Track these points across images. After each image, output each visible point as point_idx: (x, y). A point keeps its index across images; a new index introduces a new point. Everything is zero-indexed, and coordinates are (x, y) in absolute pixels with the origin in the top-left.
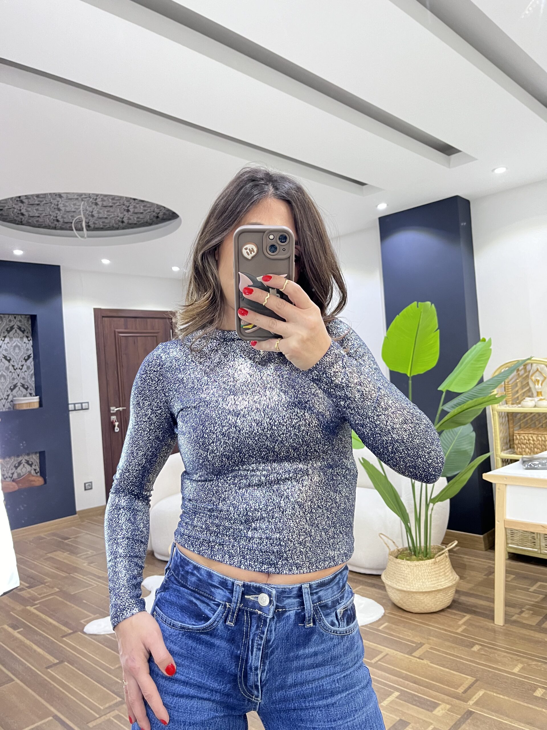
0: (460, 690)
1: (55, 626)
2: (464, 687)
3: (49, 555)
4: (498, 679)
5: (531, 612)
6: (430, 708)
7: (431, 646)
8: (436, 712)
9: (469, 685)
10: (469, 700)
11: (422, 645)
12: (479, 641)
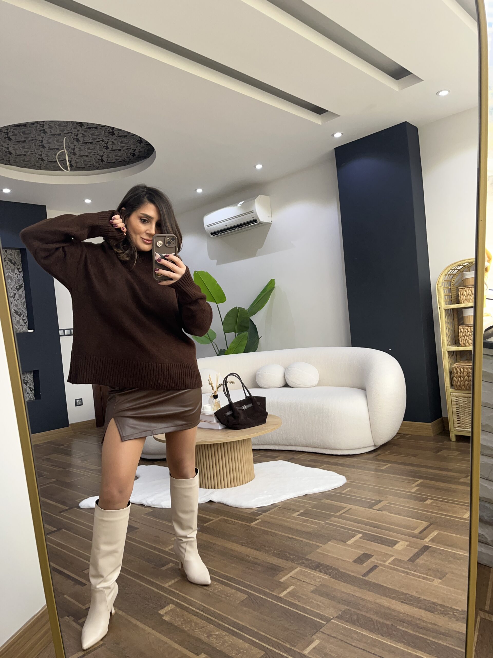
0: (417, 531)
1: (54, 505)
2: (420, 529)
3: (46, 457)
4: (450, 523)
6: (390, 545)
7: (388, 502)
8: (397, 547)
9: (424, 527)
10: (426, 538)
11: (380, 501)
12: (431, 497)
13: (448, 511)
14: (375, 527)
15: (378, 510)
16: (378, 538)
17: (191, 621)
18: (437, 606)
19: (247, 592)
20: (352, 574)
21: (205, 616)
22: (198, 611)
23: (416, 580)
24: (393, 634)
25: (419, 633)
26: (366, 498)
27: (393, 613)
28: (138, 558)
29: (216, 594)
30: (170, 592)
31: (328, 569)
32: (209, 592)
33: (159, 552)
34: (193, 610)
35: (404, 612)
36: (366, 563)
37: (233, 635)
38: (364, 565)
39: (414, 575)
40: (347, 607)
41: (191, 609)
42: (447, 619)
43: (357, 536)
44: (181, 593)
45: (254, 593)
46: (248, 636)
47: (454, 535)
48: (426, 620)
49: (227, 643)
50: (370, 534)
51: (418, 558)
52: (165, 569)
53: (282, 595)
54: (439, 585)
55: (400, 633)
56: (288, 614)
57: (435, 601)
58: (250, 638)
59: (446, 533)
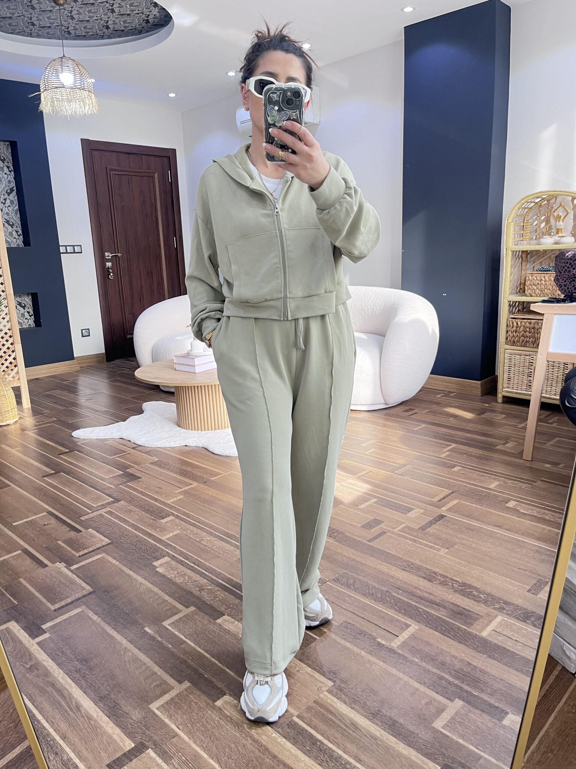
0: (436, 499)
1: (52, 446)
2: (439, 497)
3: (48, 393)
4: (473, 493)
5: (515, 443)
6: (404, 511)
7: (413, 467)
8: (410, 514)
9: (444, 496)
10: (442, 507)
11: (404, 465)
12: (461, 463)
13: (474, 480)
14: (392, 492)
15: (400, 475)
16: (393, 504)
17: (185, 574)
18: (437, 575)
20: (359, 539)
21: (199, 571)
22: (193, 565)
23: (423, 548)
24: (387, 600)
25: (413, 601)
26: (389, 461)
27: (391, 579)
28: (138, 508)
29: (214, 550)
30: (167, 545)
31: (333, 533)
32: (207, 548)
33: (161, 504)
34: (188, 564)
35: (402, 579)
36: (374, 529)
37: (226, 591)
38: (372, 530)
39: (421, 543)
40: (345, 571)
41: (186, 563)
42: (444, 589)
43: (371, 501)
44: (178, 547)
47: (474, 505)
48: (423, 589)
49: (218, 597)
50: (385, 499)
51: (430, 527)
52: (165, 521)
54: (445, 555)
55: (394, 600)
57: (437, 570)
59: (466, 503)
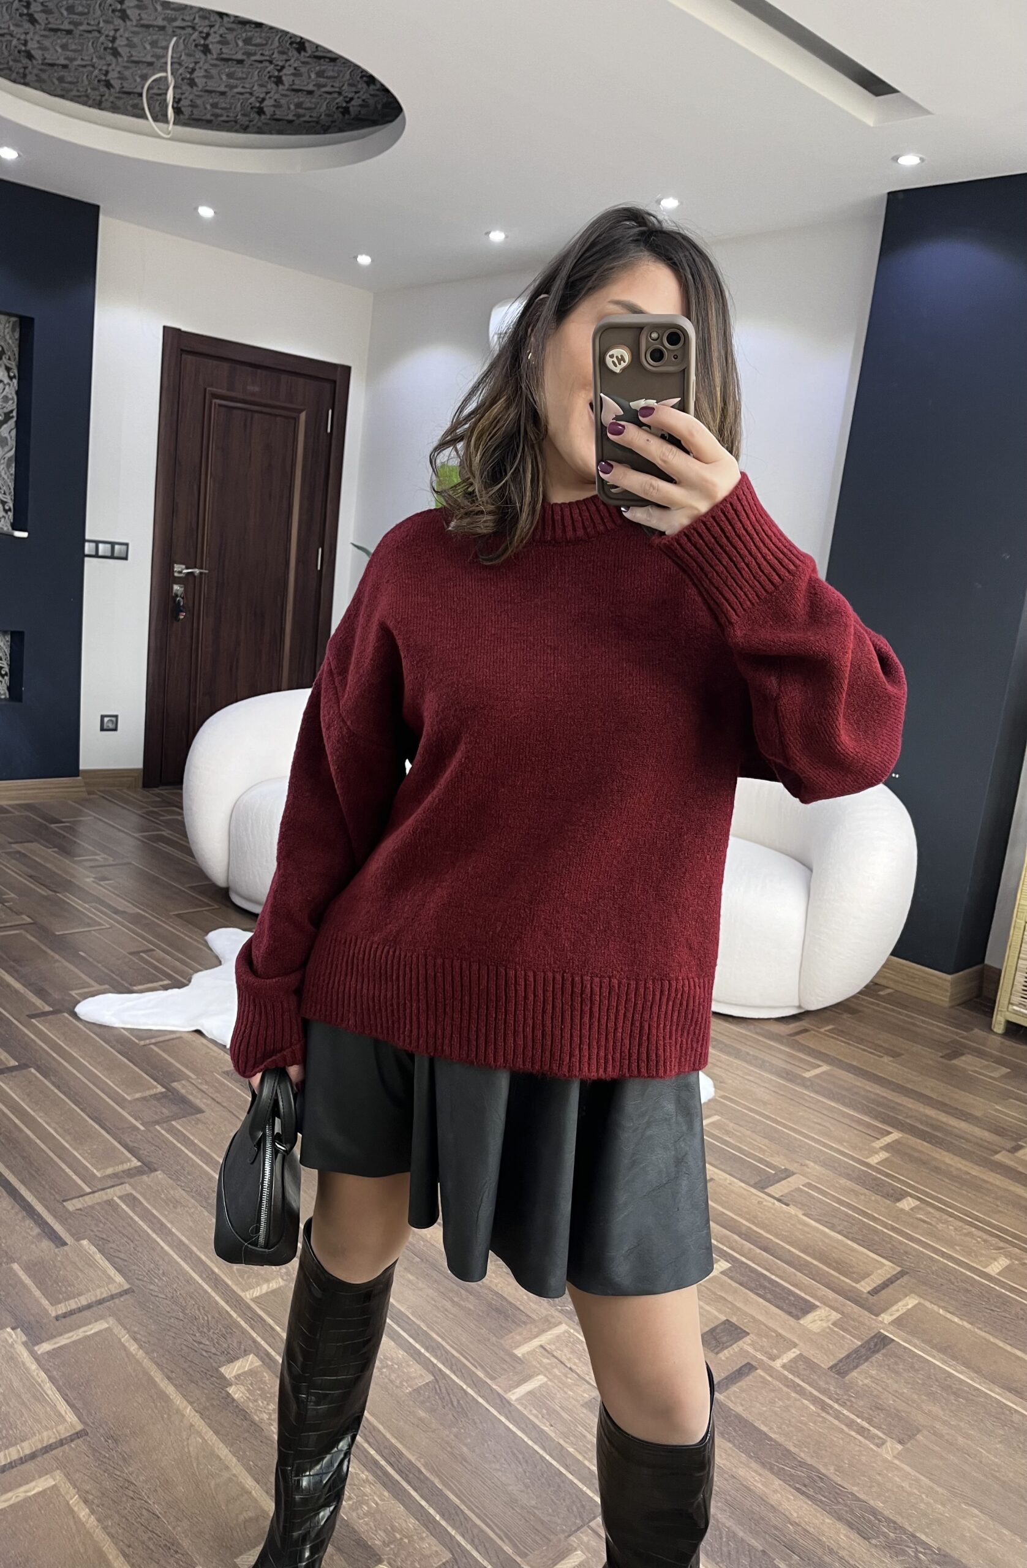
0: (865, 1287)
2: (873, 1281)
4: (950, 1280)
6: (795, 1311)
7: (808, 1181)
8: (807, 1322)
9: (884, 1279)
10: (884, 1310)
11: (787, 1174)
12: (916, 1189)
13: (950, 1242)
14: (765, 1250)
15: (779, 1200)
16: (767, 1284)
18: (880, 1521)
19: (434, 1365)
23: (842, 1431)
26: (754, 1157)
27: (770, 1515)
30: (254, 1319)
35: (797, 1521)
39: (838, 1416)
44: (278, 1329)
45: (448, 1372)
46: (418, 1498)
50: (751, 1268)
51: (857, 1366)
53: (513, 1396)
54: (895, 1461)
56: (520, 1457)
57: (879, 1505)
58: (423, 1503)
59: (936, 1308)
